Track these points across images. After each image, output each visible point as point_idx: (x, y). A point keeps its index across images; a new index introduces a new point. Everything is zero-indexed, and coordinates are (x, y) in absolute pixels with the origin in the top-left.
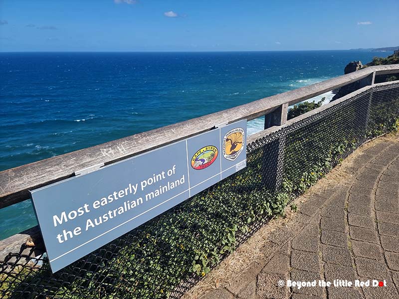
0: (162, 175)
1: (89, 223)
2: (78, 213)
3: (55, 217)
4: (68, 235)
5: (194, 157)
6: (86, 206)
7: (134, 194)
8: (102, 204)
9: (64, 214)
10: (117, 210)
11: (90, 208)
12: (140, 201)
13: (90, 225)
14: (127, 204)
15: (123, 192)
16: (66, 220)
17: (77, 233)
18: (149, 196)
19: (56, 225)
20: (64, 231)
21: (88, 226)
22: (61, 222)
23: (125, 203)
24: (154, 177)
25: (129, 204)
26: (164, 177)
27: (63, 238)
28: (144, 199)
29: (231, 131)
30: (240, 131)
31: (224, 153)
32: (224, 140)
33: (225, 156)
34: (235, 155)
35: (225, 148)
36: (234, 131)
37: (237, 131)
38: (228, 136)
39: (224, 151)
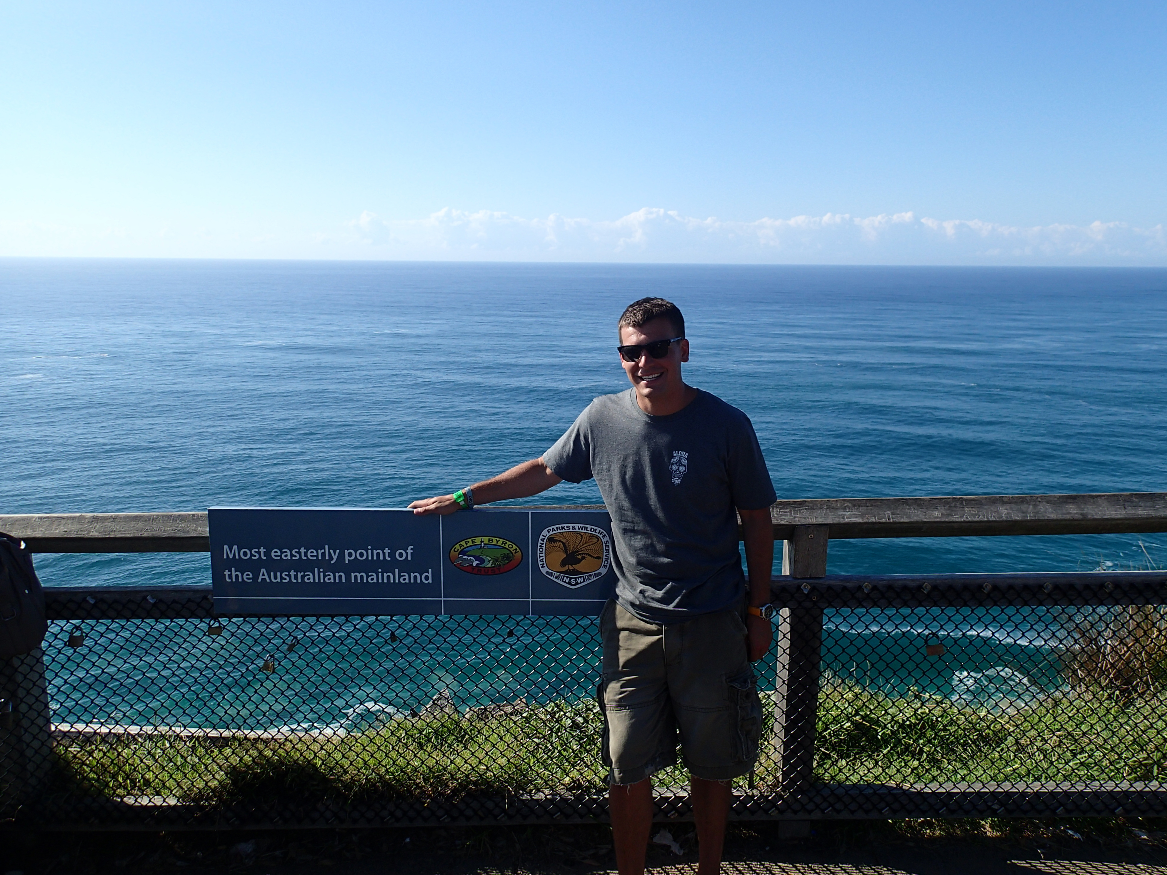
0: (384, 554)
1: (263, 574)
2: (252, 555)
3: (226, 547)
4: (237, 576)
5: (457, 546)
6: (262, 550)
7: (332, 562)
8: (283, 557)
9: (235, 547)
10: (302, 573)
11: (268, 554)
12: (340, 577)
13: (263, 577)
14: (319, 572)
15: (315, 554)
16: (237, 557)
17: (247, 578)
19: (225, 557)
20: (233, 569)
22: (231, 557)
23: (316, 570)
24: (370, 551)
25: (322, 574)
26: (389, 559)
27: (230, 576)
28: (348, 577)
29: (563, 525)
30: (594, 533)
31: (540, 563)
32: (541, 537)
33: (544, 570)
34: (578, 578)
35: (544, 555)
36: (574, 528)
37: (583, 531)
38: (554, 532)
39: (542, 561)
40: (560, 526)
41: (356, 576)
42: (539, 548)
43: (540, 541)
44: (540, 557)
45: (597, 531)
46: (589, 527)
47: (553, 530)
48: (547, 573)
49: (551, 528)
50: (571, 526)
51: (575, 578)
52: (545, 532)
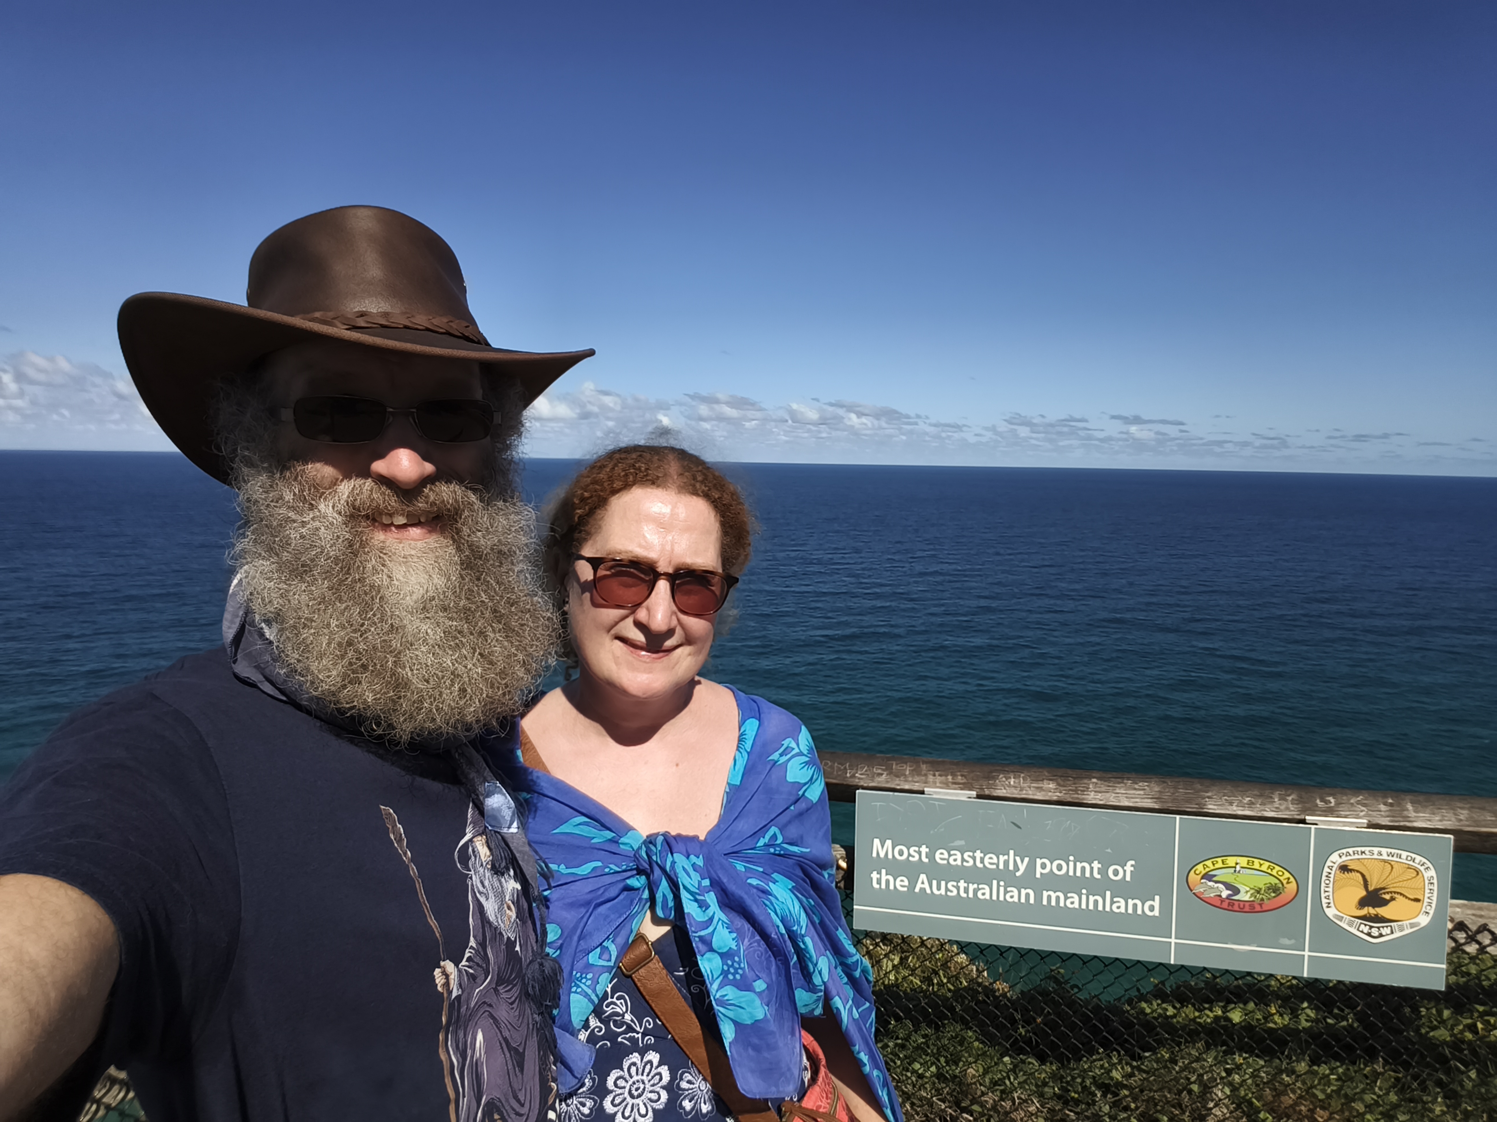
0: (1092, 869)
1: (922, 882)
2: (909, 855)
3: (877, 842)
4: (887, 881)
5: (1200, 867)
6: (924, 849)
7: (1018, 874)
8: (952, 862)
9: (889, 843)
10: (975, 886)
11: (931, 855)
12: (1027, 895)
13: (923, 886)
14: (999, 886)
15: (995, 860)
16: (890, 856)
17: (901, 886)
18: (1050, 897)
20: (884, 871)
21: (919, 886)
22: (882, 855)
23: (995, 882)
24: (1071, 864)
25: (1002, 889)
26: (1099, 877)
27: (879, 882)
28: (1039, 897)
29: (1363, 849)
30: (1411, 863)
31: (1324, 901)
32: (1329, 863)
33: (1331, 912)
34: (1383, 927)
35: (1330, 889)
36: (1380, 854)
37: (1395, 859)
38: (1349, 858)
39: (1327, 898)
40: (1359, 849)
41: (1049, 897)
42: (1324, 878)
43: (1326, 869)
44: (1326, 892)
45: (1417, 861)
46: (1404, 854)
47: (1348, 854)
48: (1336, 916)
49: (1344, 851)
50: (1376, 850)
51: (1378, 928)
52: (1335, 857)
